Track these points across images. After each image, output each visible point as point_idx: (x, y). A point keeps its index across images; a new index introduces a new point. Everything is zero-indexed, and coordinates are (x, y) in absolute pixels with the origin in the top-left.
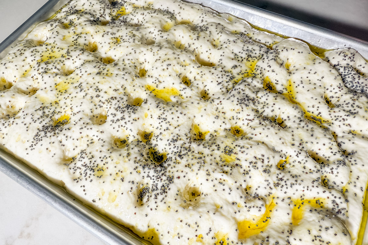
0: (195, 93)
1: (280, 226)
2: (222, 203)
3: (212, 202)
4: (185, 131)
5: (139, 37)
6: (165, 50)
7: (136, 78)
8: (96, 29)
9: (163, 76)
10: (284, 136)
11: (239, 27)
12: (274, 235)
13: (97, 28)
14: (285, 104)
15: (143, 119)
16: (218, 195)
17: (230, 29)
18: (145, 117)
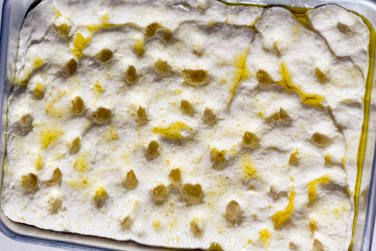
0: (200, 120)
1: (301, 208)
2: (257, 212)
3: (250, 215)
4: (207, 163)
5: (118, 77)
6: (152, 86)
7: (140, 128)
8: (70, 84)
9: (164, 115)
10: (289, 133)
11: (214, 15)
12: (299, 217)
13: (70, 82)
14: (284, 98)
15: (167, 166)
16: (253, 208)
17: (205, 22)
18: (167, 164)
